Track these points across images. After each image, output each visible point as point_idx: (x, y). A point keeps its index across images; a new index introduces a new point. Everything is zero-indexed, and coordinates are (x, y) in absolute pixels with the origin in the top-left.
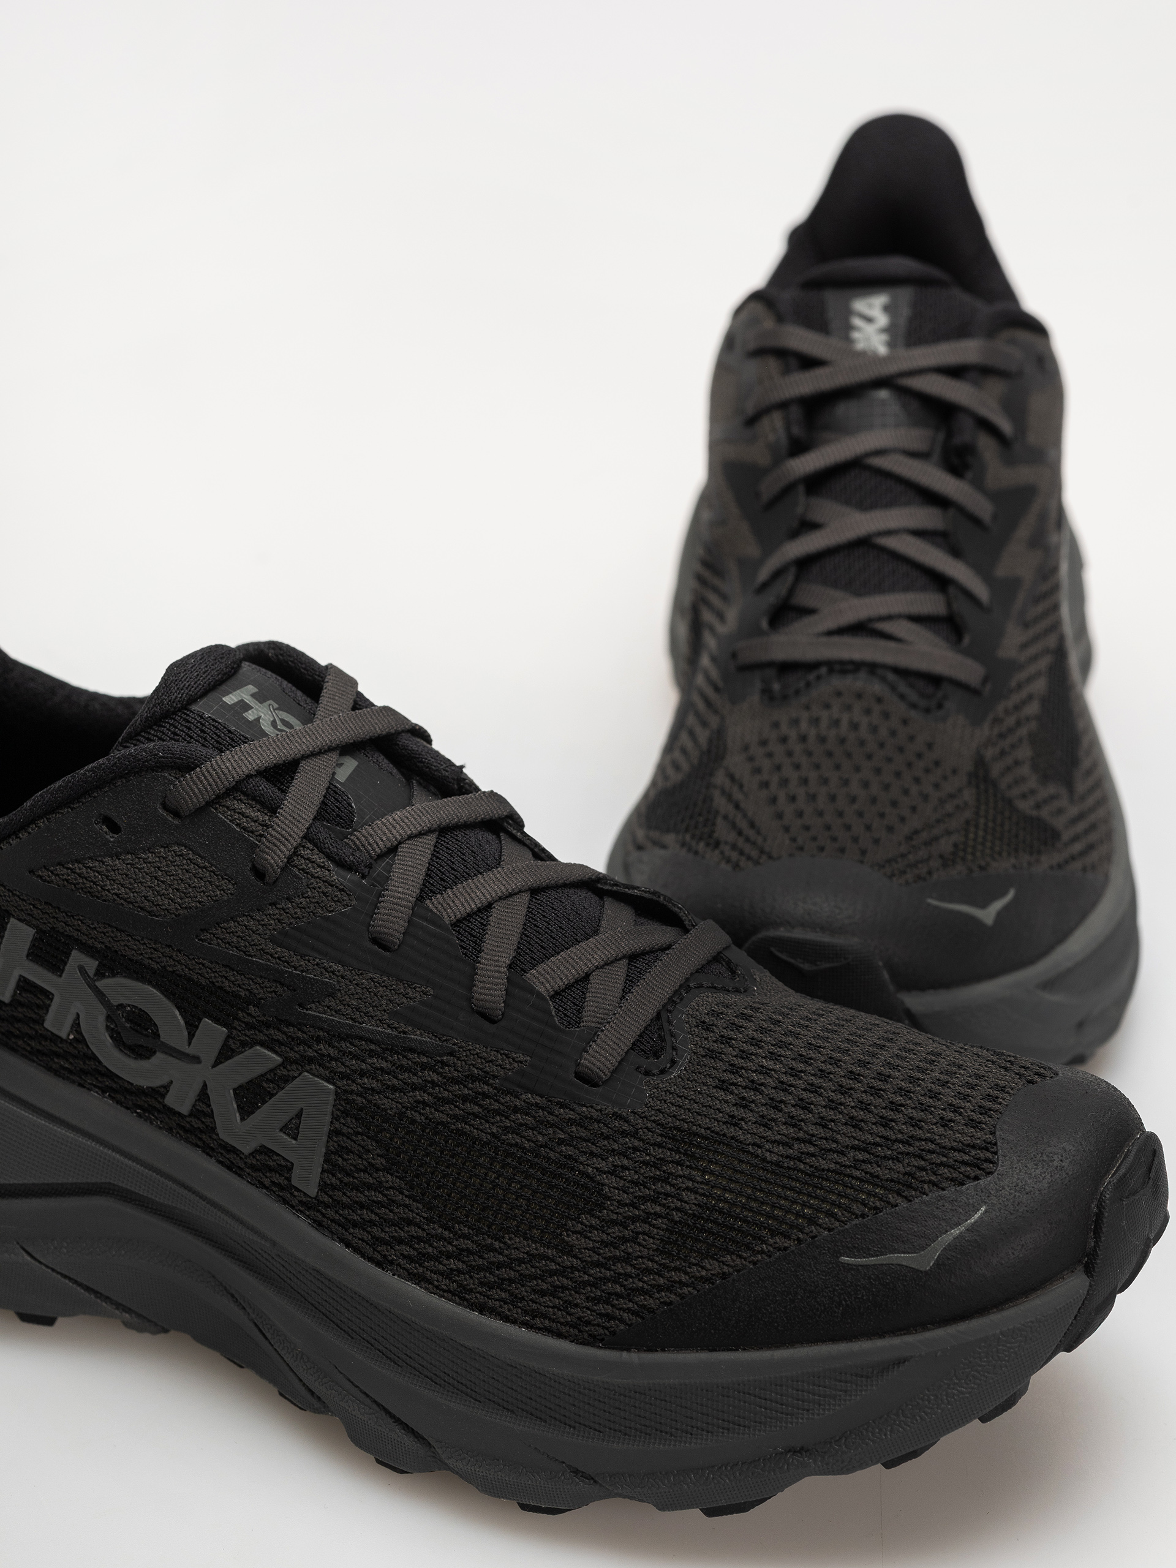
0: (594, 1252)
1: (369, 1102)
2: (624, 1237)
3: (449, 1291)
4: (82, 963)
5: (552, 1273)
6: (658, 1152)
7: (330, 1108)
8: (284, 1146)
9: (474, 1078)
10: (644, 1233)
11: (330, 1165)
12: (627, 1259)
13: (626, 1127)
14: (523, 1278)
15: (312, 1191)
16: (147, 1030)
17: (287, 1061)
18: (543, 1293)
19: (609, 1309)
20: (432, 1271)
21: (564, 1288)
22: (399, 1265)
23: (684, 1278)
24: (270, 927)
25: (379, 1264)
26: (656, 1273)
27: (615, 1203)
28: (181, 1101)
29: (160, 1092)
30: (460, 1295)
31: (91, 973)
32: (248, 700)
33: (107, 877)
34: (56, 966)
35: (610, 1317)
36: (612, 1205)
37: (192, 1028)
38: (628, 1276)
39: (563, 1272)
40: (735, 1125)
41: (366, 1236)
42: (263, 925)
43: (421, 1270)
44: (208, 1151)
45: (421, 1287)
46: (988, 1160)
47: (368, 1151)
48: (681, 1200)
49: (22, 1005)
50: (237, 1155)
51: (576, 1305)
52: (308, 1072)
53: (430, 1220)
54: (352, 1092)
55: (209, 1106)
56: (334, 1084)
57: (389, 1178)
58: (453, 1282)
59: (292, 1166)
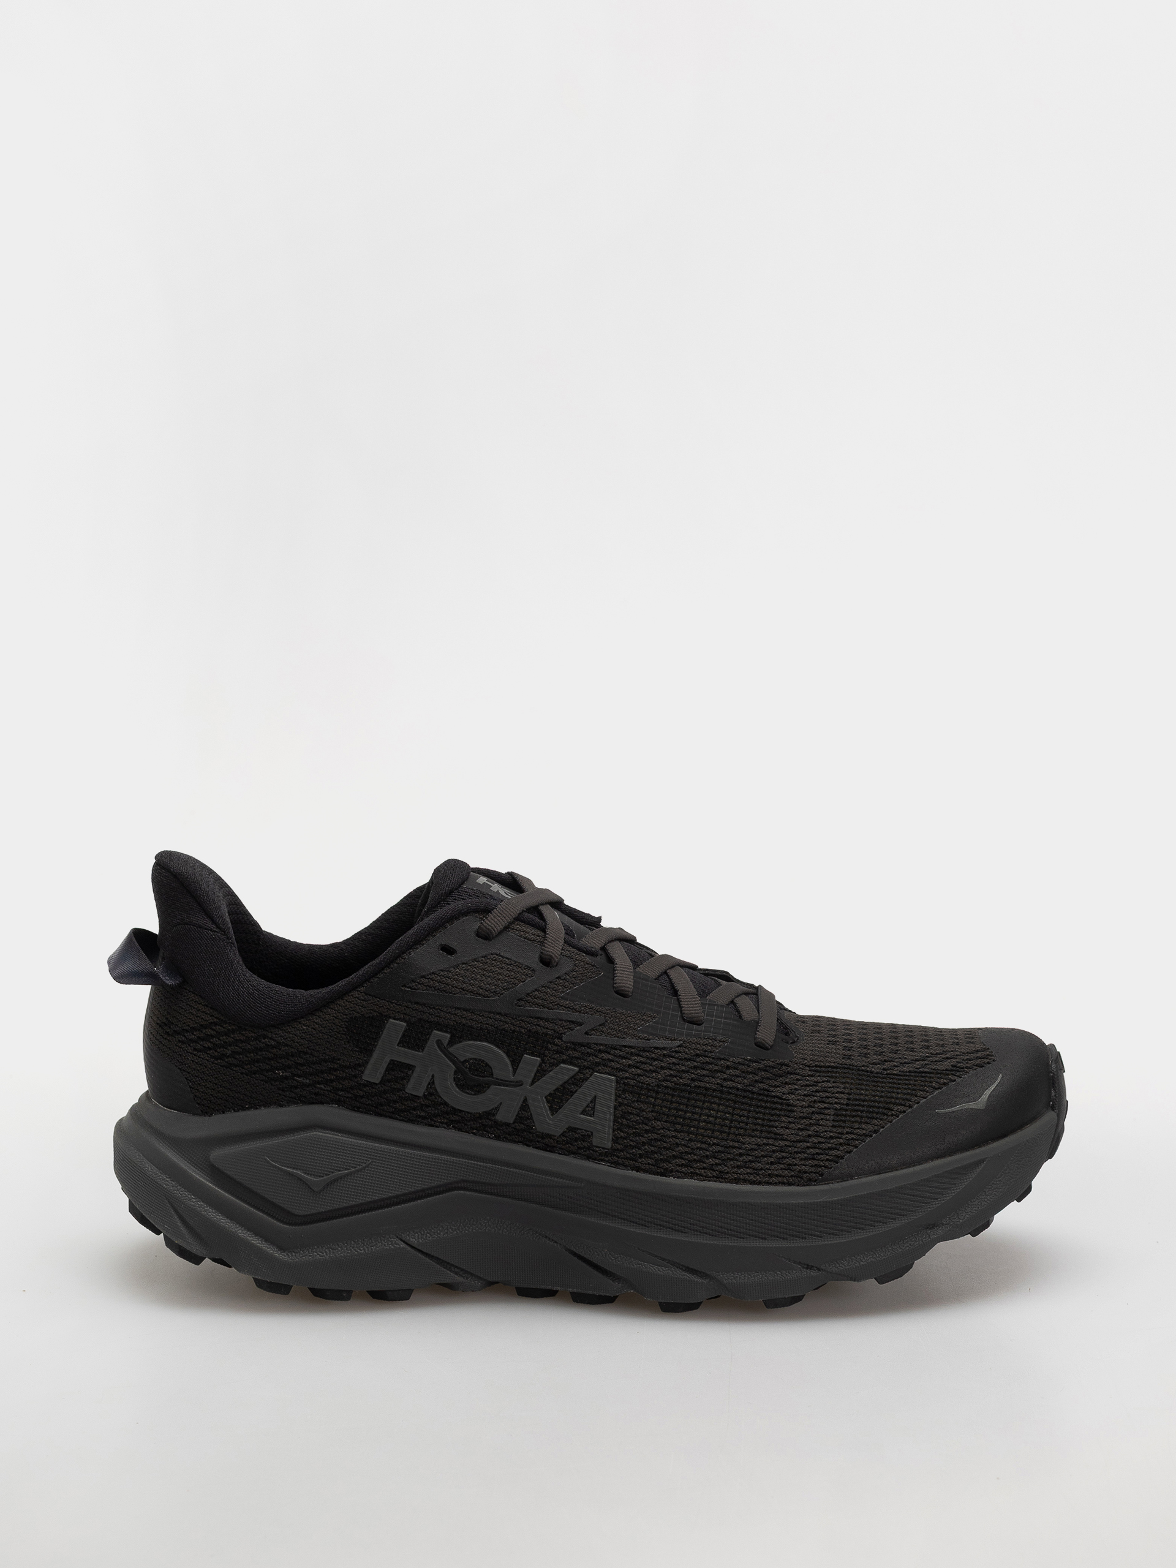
0: (796, 1135)
1: (638, 1081)
2: (811, 1124)
3: (714, 1177)
4: (439, 1038)
5: (775, 1152)
6: (812, 1079)
7: (613, 1091)
8: (584, 1121)
9: (697, 1056)
10: (821, 1119)
11: (618, 1126)
12: (817, 1134)
13: (789, 1069)
14: (757, 1159)
15: (609, 1145)
16: (483, 1072)
17: (582, 1069)
18: (773, 1164)
19: (816, 1162)
20: (699, 1169)
21: (784, 1158)
22: (678, 1171)
23: (853, 1137)
25: (662, 1175)
26: (835, 1138)
27: (800, 1108)
28: (507, 1115)
29: (490, 1114)
30: (720, 1177)
31: (445, 1042)
34: (419, 1045)
35: (817, 1167)
36: (798, 1109)
37: (515, 1064)
39: (780, 1150)
41: (650, 1161)
43: (692, 1170)
44: (527, 1143)
45: (695, 1180)
47: (643, 1111)
48: (837, 1099)
49: (389, 1081)
50: (551, 1138)
51: (795, 1165)
52: (597, 1072)
53: (691, 1141)
54: (627, 1078)
55: (529, 1112)
56: (614, 1076)
57: (659, 1123)
58: (714, 1171)
59: (592, 1133)
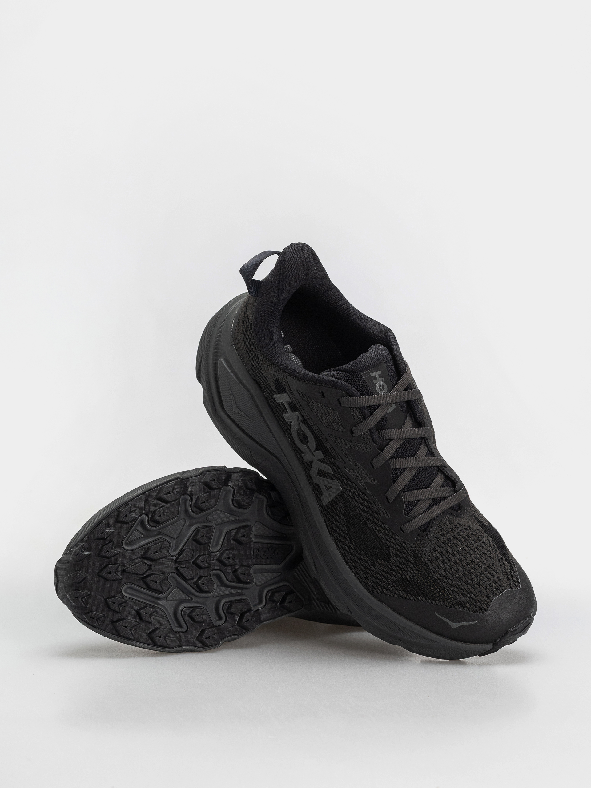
0: (380, 571)
1: (348, 498)
2: (389, 572)
3: (342, 553)
4: (298, 415)
5: (367, 568)
6: (409, 558)
7: (338, 493)
8: (323, 490)
9: (376, 512)
10: (394, 575)
11: (331, 502)
12: (386, 578)
13: (405, 546)
14: (360, 564)
15: (324, 505)
16: (306, 440)
17: (334, 475)
18: (363, 571)
19: (376, 587)
20: (341, 545)
21: (368, 574)
22: (334, 537)
23: (397, 592)
24: (347, 446)
25: (330, 533)
26: (391, 586)
27: (392, 563)
28: (305, 458)
30: (344, 556)
31: (300, 419)
32: (377, 376)
33: (315, 406)
34: (292, 410)
35: (374, 588)
36: (391, 563)
38: (384, 582)
39: (370, 570)
40: (431, 563)
41: (330, 525)
42: (346, 444)
43: (338, 543)
44: (306, 473)
45: (336, 547)
46: (485, 609)
47: (342, 508)
48: (407, 574)
49: (280, 407)
50: (312, 481)
51: (369, 580)
52: (338, 481)
53: (347, 534)
54: (345, 493)
55: (311, 466)
57: (343, 517)
58: (344, 552)
59: (323, 495)
